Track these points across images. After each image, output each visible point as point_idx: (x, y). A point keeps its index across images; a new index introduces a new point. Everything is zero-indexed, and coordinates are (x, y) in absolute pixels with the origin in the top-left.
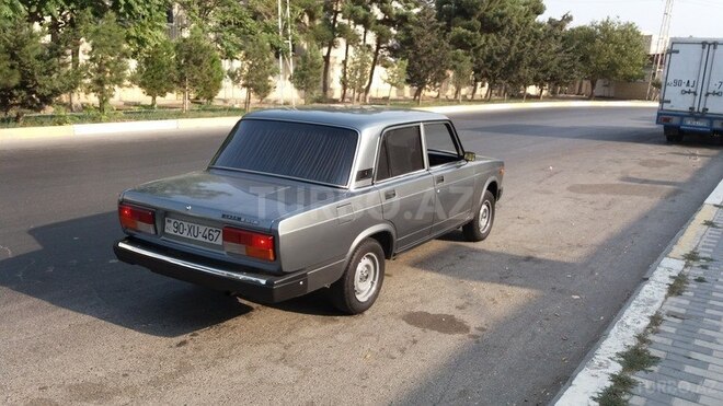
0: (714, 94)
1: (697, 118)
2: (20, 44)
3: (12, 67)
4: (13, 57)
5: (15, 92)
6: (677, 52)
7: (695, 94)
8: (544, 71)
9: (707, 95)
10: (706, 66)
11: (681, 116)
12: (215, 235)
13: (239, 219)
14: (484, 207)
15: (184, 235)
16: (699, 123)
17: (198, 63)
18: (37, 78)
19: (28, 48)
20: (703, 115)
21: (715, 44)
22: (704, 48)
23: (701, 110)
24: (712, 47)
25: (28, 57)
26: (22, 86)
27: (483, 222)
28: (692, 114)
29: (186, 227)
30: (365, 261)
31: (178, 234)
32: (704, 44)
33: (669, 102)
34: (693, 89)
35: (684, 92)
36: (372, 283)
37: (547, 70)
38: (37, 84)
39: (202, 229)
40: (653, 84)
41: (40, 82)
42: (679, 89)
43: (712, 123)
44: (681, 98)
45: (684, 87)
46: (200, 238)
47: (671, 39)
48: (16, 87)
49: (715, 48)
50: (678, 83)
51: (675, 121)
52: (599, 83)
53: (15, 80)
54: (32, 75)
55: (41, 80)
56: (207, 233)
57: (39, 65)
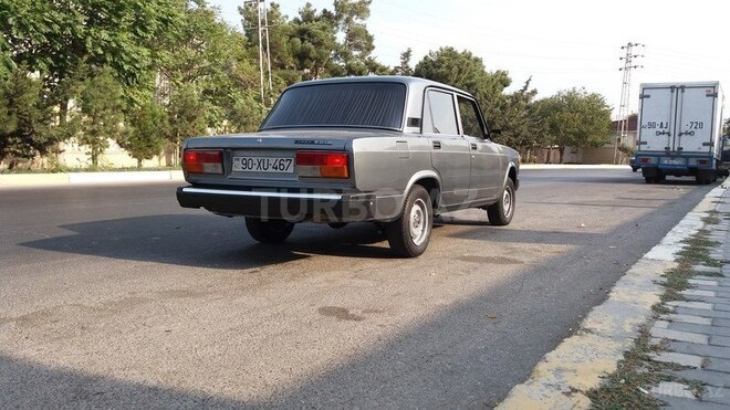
0: (686, 133)
1: (673, 157)
2: (20, 92)
3: (10, 114)
4: (11, 103)
5: (10, 140)
6: (648, 97)
7: (669, 134)
8: (515, 136)
9: (680, 134)
10: (677, 108)
11: (658, 155)
12: (286, 164)
13: (313, 142)
14: (506, 192)
15: (254, 169)
16: (675, 162)
17: (191, 119)
18: (34, 126)
19: (26, 96)
20: (679, 154)
21: (683, 88)
22: (672, 92)
23: (676, 149)
24: (680, 90)
25: (26, 105)
26: (18, 133)
27: (506, 207)
28: (668, 153)
29: (255, 161)
30: (416, 208)
31: (247, 170)
32: (672, 88)
33: (645, 143)
34: (666, 131)
35: (659, 133)
36: (423, 231)
37: (519, 134)
38: (33, 132)
39: (272, 161)
40: (619, 148)
41: (37, 130)
42: (653, 131)
43: (687, 162)
44: (656, 139)
45: (658, 129)
46: (270, 170)
47: (642, 85)
48: (12, 135)
49: (683, 91)
50: (652, 125)
51: (653, 161)
52: (567, 149)
53: (12, 128)
54: (30, 123)
55: (37, 128)
56: (277, 164)
57: (37, 113)
